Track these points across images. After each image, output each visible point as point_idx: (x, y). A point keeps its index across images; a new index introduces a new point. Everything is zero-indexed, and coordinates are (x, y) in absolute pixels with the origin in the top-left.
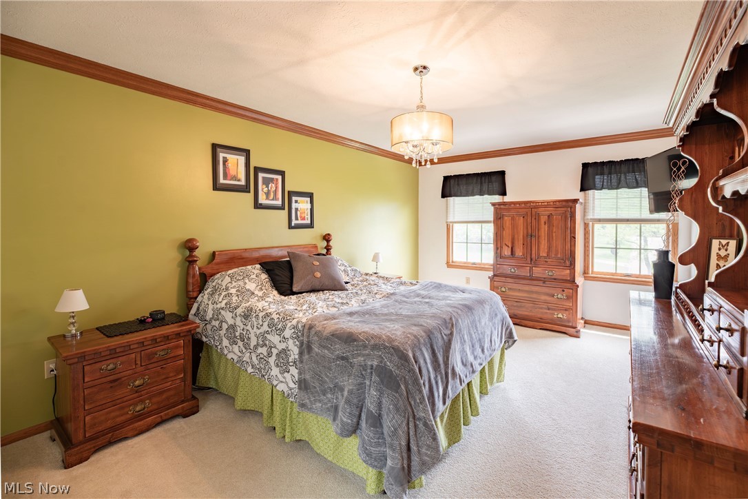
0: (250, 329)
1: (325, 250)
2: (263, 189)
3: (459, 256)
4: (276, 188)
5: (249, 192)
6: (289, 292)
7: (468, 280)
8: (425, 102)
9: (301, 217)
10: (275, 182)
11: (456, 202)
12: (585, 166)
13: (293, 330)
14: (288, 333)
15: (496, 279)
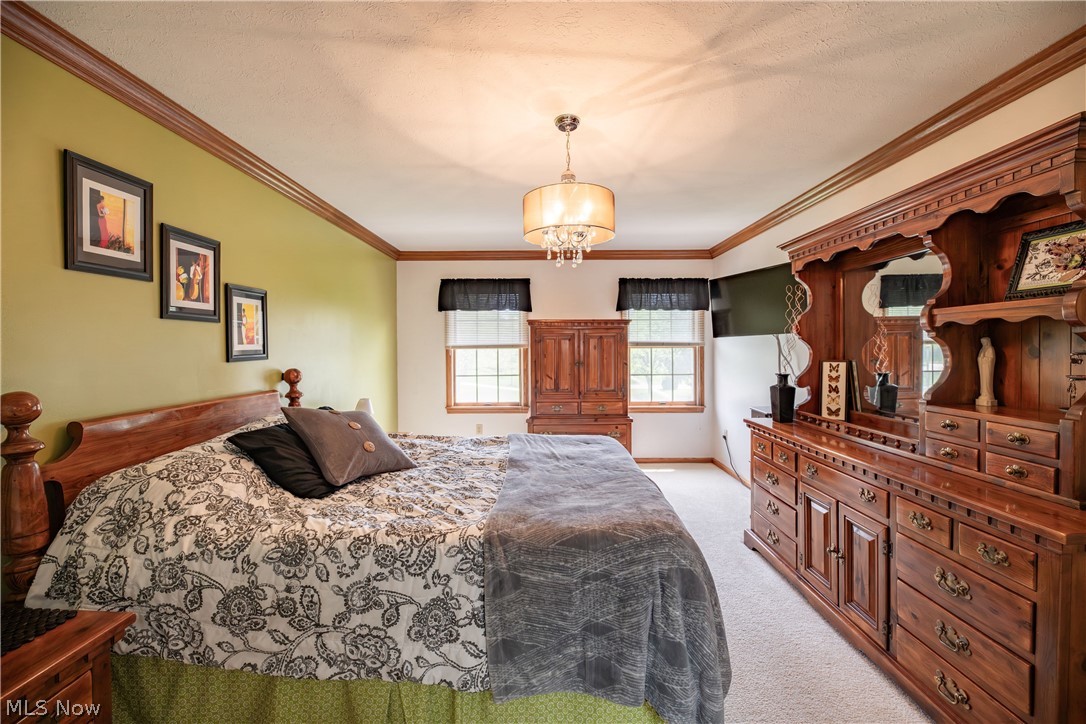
0: (316, 583)
1: (288, 401)
2: (178, 275)
3: (464, 394)
4: (204, 274)
5: (151, 280)
6: (323, 489)
7: (479, 429)
8: (573, 170)
9: (247, 337)
10: (201, 263)
11: (458, 317)
12: (623, 282)
13: (460, 556)
14: (445, 564)
15: (536, 422)
